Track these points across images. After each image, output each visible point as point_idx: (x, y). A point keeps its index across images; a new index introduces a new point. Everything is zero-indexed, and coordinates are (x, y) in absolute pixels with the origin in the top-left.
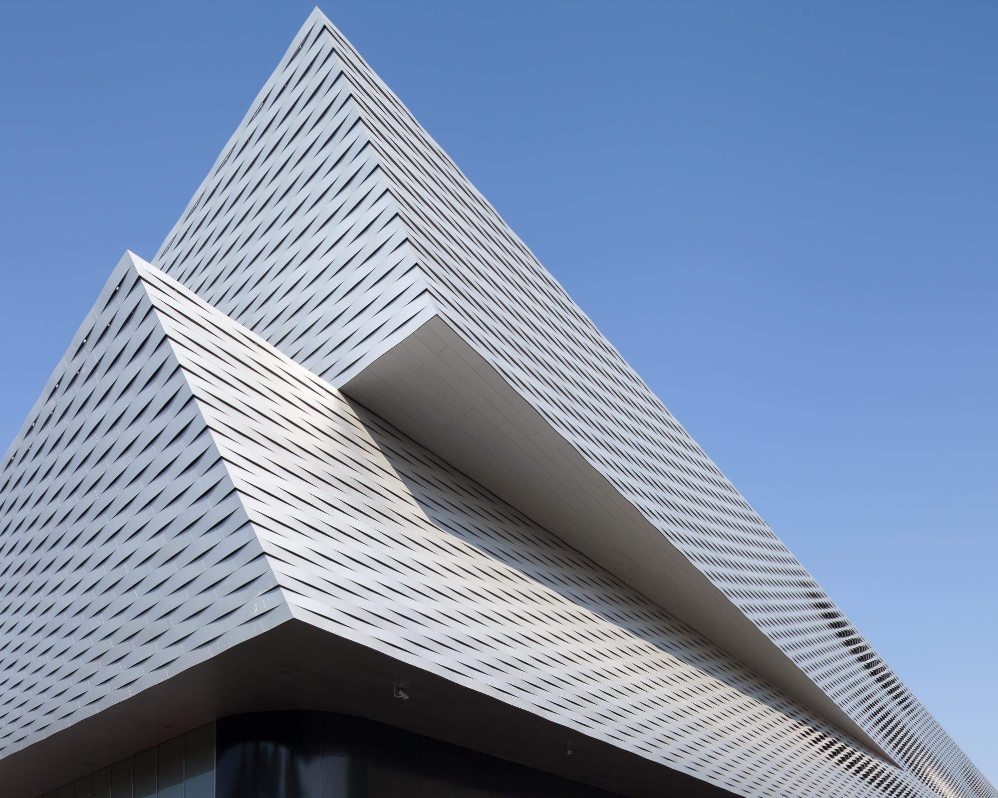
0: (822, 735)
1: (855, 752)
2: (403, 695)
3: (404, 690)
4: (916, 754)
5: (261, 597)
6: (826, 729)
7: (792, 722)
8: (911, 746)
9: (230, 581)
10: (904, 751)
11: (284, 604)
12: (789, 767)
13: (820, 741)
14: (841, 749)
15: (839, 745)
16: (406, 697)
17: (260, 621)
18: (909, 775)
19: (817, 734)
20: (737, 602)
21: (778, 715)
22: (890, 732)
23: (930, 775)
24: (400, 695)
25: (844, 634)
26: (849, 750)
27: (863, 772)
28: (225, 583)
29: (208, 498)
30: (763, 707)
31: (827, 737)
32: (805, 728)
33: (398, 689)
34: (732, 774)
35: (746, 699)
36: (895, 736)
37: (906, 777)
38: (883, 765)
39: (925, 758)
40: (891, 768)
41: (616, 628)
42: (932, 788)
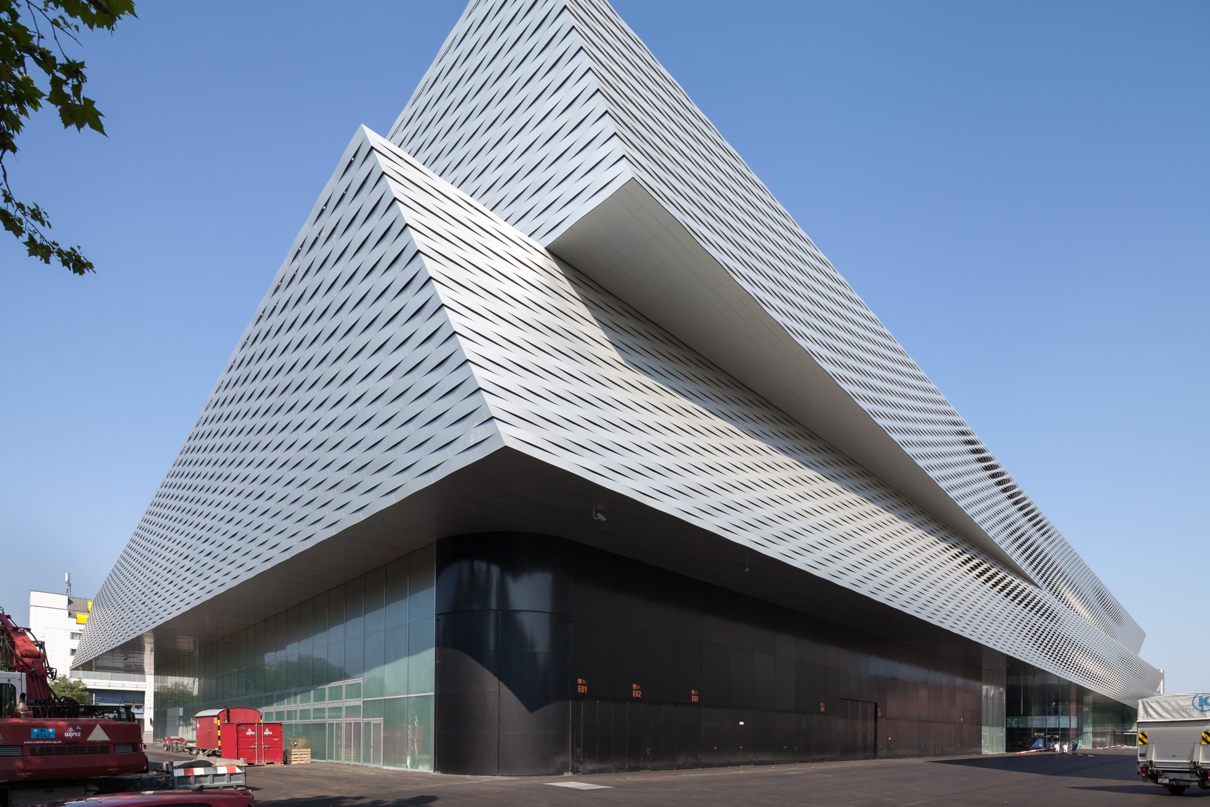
0: (970, 557)
1: (999, 573)
2: (601, 517)
3: (602, 512)
4: (1053, 575)
5: (477, 428)
6: (974, 552)
7: (944, 545)
8: (1049, 568)
9: (449, 415)
10: (1042, 572)
11: (497, 434)
12: (942, 585)
13: (969, 563)
14: (987, 570)
15: (985, 566)
16: (604, 519)
17: (476, 450)
18: (1047, 594)
19: (966, 556)
20: (896, 437)
21: (932, 539)
22: (1031, 555)
23: (1065, 594)
24: (598, 517)
25: (989, 467)
26: (994, 570)
27: (1006, 591)
28: (445, 416)
29: (430, 341)
30: (918, 532)
31: (974, 558)
32: (955, 551)
33: (597, 512)
34: (891, 590)
35: (903, 524)
36: (1035, 559)
37: (1044, 595)
38: (1024, 585)
39: (1061, 579)
40: (1031, 587)
41: (788, 460)
42: (1067, 605)
